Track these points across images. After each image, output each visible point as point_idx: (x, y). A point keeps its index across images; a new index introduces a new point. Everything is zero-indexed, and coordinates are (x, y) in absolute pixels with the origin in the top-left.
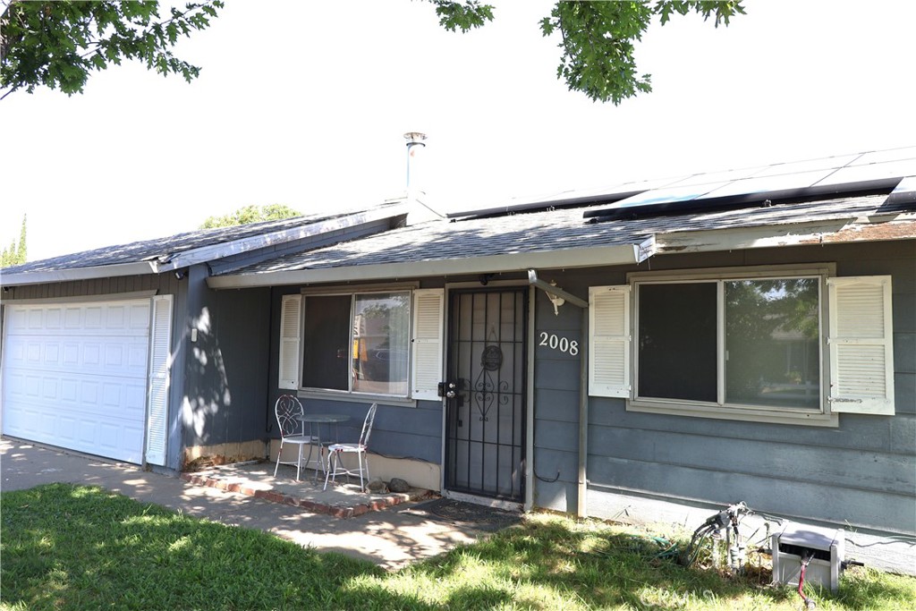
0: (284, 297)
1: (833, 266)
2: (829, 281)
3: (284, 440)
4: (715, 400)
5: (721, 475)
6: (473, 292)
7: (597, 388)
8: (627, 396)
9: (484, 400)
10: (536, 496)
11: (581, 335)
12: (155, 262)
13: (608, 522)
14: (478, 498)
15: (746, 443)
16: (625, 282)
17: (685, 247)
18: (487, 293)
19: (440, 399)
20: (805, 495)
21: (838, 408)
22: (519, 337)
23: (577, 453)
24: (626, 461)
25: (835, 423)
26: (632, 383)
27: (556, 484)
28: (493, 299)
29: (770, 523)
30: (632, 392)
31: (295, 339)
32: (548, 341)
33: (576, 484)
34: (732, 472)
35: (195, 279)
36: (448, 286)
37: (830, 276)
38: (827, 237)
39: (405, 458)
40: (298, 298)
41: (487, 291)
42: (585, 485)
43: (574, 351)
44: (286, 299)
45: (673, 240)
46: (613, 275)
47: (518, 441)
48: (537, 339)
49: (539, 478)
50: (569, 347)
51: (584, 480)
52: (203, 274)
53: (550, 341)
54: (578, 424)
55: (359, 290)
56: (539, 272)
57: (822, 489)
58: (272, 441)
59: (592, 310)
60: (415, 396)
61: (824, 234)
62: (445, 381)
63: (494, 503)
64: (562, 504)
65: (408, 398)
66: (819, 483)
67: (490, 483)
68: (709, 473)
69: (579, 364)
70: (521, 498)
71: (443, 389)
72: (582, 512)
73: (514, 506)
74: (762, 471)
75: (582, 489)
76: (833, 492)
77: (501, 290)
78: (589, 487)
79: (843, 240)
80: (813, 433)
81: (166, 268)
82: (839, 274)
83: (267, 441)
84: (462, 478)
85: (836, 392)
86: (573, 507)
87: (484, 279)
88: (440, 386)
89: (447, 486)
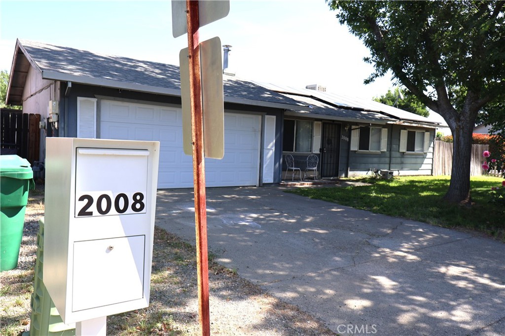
1: (382, 126)
2: (382, 129)
4: (369, 150)
6: (329, 124)
7: (352, 149)
8: (356, 150)
9: (331, 152)
10: (339, 175)
11: (350, 137)
13: (353, 177)
14: (329, 177)
19: (319, 153)
21: (382, 150)
23: (348, 164)
24: (355, 164)
25: (381, 153)
26: (358, 147)
27: (344, 171)
30: (358, 149)
32: (343, 138)
33: (348, 170)
36: (323, 121)
46: (356, 124)
48: (341, 137)
49: (340, 170)
50: (347, 139)
54: (349, 157)
55: (297, 119)
56: (372, 124)
59: (352, 131)
60: (314, 153)
62: (322, 148)
63: (332, 178)
64: (344, 175)
65: (312, 153)
66: (378, 164)
69: (349, 143)
70: (337, 176)
72: (348, 176)
73: (336, 178)
78: (350, 171)
80: (379, 155)
84: (325, 173)
85: (381, 148)
86: (346, 176)
87: (334, 121)
88: (320, 149)
89: (322, 177)
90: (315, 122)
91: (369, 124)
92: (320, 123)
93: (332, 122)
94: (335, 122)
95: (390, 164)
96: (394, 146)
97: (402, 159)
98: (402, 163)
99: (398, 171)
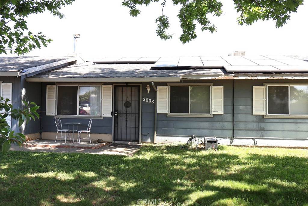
0: (47, 85)
1: (213, 84)
2: (212, 87)
3: (58, 131)
4: (188, 113)
5: (189, 129)
6: (123, 86)
7: (159, 112)
8: (167, 113)
9: (127, 115)
10: (142, 139)
11: (155, 99)
12: (19, 72)
13: (162, 143)
14: (125, 142)
15: (194, 122)
16: (166, 86)
17: (187, 78)
18: (127, 87)
19: (112, 116)
20: (206, 132)
21: (213, 113)
22: (137, 99)
23: (154, 128)
24: (166, 128)
25: (212, 116)
26: (168, 110)
27: (148, 136)
28: (129, 89)
29: (199, 139)
30: (168, 112)
31: (53, 99)
32: (145, 100)
34: (191, 128)
35: (22, 79)
36: (114, 84)
37: (212, 86)
38: (217, 78)
39: (99, 134)
40: (55, 86)
41: (127, 86)
42: (156, 135)
43: (153, 102)
44: (48, 86)
45: (185, 77)
47: (137, 126)
48: (142, 99)
49: (143, 135)
50: (151, 101)
51: (155, 134)
52: (24, 77)
53: (146, 100)
54: (154, 120)
55: (81, 84)
57: (210, 130)
58: (43, 133)
59: (158, 93)
60: (103, 116)
61: (216, 78)
62: (113, 111)
63: (129, 143)
64: (149, 141)
65: (100, 116)
66: (209, 129)
67: (128, 138)
68: (186, 129)
69: (155, 106)
70: (138, 140)
71: (113, 113)
72: (155, 142)
73: (136, 142)
74: (198, 128)
75: (155, 136)
76: (212, 130)
77: (132, 86)
78: (157, 136)
79: (220, 79)
80: (208, 119)
81: (22, 74)
82: (214, 85)
83: (41, 133)
84: (119, 137)
85: (213, 110)
86: (153, 141)
87: (127, 83)
88: (112, 112)
89: (115, 140)
90: (103, 86)
91: (151, 82)
92: (111, 86)
93: (125, 84)
94: (129, 84)
95: (233, 130)
96: (241, 107)
97: (262, 125)
98: (262, 129)
99: (254, 139)
